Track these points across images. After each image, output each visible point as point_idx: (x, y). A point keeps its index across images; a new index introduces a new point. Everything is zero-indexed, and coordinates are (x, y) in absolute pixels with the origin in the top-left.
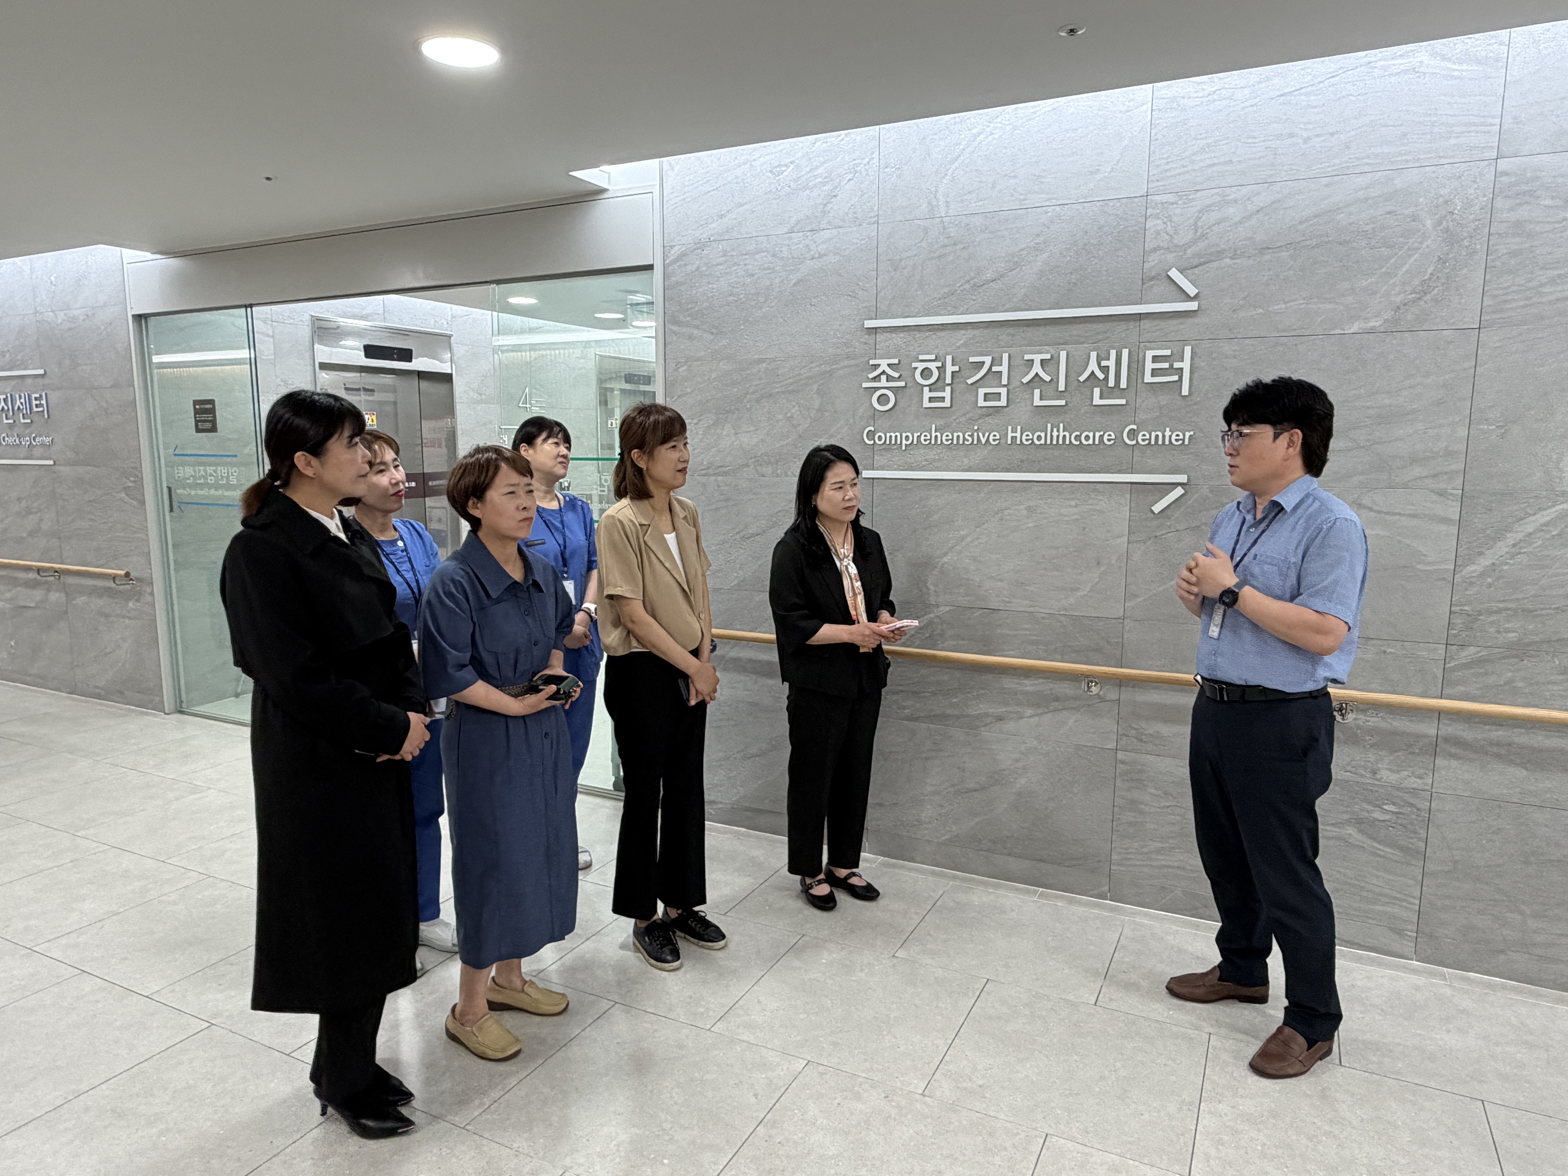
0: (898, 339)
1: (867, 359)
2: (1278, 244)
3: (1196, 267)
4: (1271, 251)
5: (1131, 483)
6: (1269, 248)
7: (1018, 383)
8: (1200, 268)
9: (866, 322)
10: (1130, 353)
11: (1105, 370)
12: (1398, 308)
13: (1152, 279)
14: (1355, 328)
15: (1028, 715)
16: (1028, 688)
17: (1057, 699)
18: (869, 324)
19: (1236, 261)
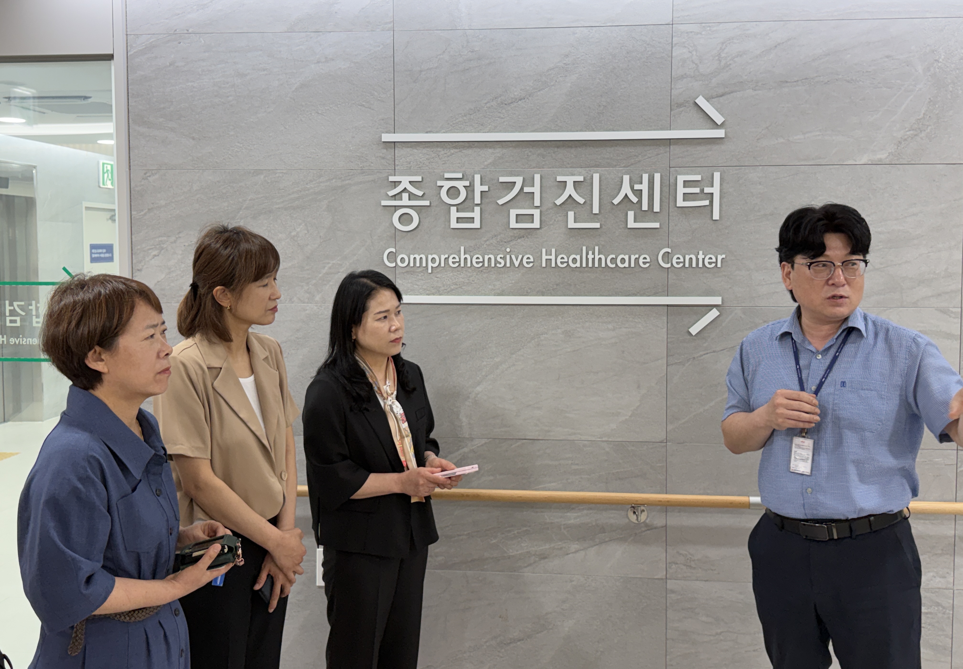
0: (419, 154)
1: (386, 175)
2: (796, 79)
3: (721, 96)
4: (788, 84)
5: (668, 305)
6: (787, 82)
7: (551, 205)
8: (724, 98)
9: (383, 135)
10: (661, 177)
11: (639, 192)
12: (900, 143)
13: (679, 105)
14: (864, 160)
15: (574, 550)
16: (572, 521)
17: (603, 530)
18: (387, 137)
19: (756, 92)
